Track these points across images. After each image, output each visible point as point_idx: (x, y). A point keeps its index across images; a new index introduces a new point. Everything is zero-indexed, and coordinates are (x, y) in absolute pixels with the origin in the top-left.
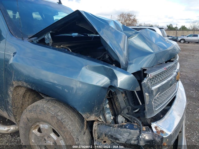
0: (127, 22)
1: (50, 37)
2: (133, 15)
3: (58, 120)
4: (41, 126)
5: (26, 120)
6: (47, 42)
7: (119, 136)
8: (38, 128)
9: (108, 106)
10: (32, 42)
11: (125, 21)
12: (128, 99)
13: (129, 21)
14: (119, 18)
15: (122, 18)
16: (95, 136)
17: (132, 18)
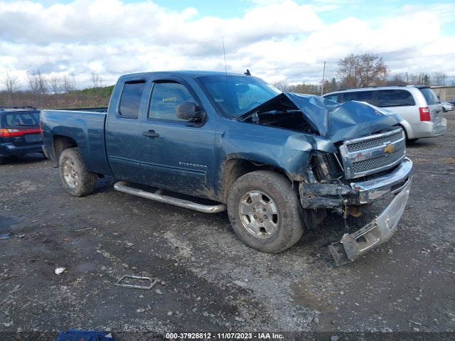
0: (363, 74)
1: (257, 116)
2: (377, 58)
3: (269, 183)
4: (251, 195)
5: (237, 190)
6: (253, 120)
7: (321, 190)
8: (247, 198)
9: (312, 172)
10: (239, 121)
11: (359, 72)
12: (331, 167)
13: (368, 71)
14: (342, 67)
15: (349, 65)
16: (301, 193)
17: (374, 64)
